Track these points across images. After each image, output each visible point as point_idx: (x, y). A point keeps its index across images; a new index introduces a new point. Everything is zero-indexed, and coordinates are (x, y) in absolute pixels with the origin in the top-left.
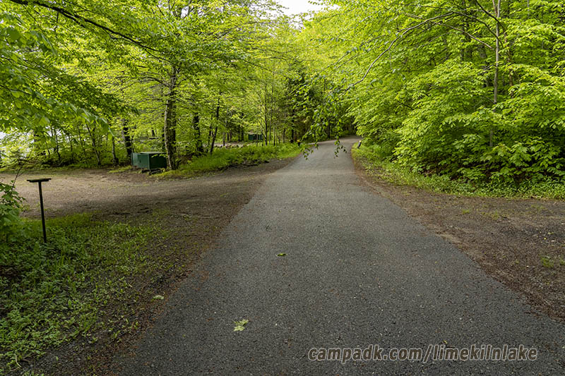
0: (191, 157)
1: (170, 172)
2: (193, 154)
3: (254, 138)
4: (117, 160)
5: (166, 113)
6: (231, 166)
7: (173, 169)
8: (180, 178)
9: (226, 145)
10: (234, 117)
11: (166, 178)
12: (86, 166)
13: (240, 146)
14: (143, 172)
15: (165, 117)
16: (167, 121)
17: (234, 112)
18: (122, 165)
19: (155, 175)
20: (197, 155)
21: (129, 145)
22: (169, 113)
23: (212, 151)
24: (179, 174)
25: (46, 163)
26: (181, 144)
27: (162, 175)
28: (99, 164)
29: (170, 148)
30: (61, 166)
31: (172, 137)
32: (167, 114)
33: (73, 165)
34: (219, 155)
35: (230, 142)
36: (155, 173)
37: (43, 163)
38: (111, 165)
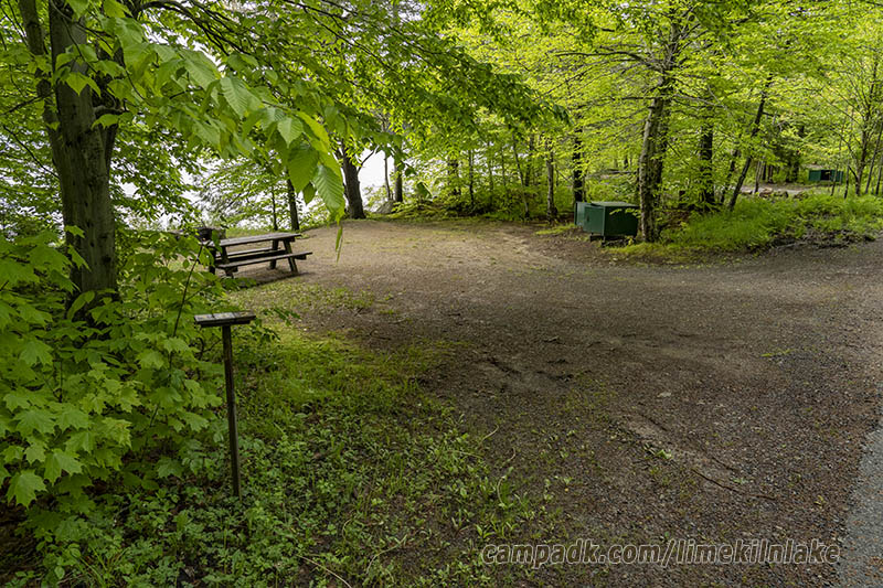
0: (688, 214)
1: (642, 247)
2: (692, 207)
3: (825, 176)
4: (554, 211)
5: (648, 125)
6: (778, 243)
7: (648, 240)
8: (660, 262)
9: (761, 190)
10: (784, 134)
11: (633, 259)
12: (506, 218)
13: (792, 193)
14: (592, 239)
15: (646, 134)
16: (649, 142)
17: (786, 125)
18: (563, 220)
19: (613, 250)
20: (699, 210)
21: (578, 184)
22: (654, 124)
23: (733, 203)
24: (660, 253)
25: (453, 209)
26: (670, 187)
27: (626, 250)
28: (527, 215)
29: (648, 197)
30: (472, 215)
31: (653, 174)
32: (650, 129)
33: (489, 214)
34: (749, 214)
35: (771, 183)
36: (612, 245)
37: (450, 209)
38: (545, 218)
